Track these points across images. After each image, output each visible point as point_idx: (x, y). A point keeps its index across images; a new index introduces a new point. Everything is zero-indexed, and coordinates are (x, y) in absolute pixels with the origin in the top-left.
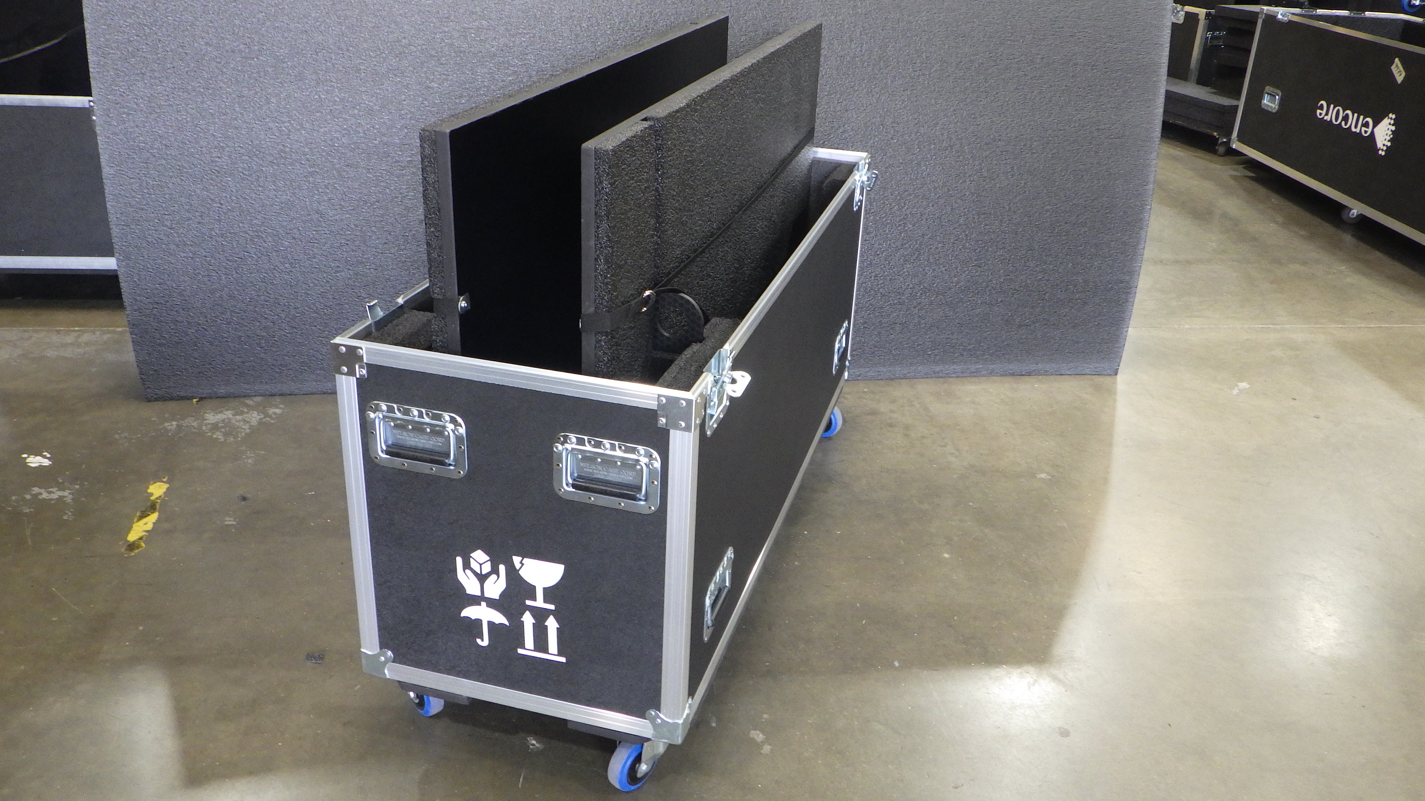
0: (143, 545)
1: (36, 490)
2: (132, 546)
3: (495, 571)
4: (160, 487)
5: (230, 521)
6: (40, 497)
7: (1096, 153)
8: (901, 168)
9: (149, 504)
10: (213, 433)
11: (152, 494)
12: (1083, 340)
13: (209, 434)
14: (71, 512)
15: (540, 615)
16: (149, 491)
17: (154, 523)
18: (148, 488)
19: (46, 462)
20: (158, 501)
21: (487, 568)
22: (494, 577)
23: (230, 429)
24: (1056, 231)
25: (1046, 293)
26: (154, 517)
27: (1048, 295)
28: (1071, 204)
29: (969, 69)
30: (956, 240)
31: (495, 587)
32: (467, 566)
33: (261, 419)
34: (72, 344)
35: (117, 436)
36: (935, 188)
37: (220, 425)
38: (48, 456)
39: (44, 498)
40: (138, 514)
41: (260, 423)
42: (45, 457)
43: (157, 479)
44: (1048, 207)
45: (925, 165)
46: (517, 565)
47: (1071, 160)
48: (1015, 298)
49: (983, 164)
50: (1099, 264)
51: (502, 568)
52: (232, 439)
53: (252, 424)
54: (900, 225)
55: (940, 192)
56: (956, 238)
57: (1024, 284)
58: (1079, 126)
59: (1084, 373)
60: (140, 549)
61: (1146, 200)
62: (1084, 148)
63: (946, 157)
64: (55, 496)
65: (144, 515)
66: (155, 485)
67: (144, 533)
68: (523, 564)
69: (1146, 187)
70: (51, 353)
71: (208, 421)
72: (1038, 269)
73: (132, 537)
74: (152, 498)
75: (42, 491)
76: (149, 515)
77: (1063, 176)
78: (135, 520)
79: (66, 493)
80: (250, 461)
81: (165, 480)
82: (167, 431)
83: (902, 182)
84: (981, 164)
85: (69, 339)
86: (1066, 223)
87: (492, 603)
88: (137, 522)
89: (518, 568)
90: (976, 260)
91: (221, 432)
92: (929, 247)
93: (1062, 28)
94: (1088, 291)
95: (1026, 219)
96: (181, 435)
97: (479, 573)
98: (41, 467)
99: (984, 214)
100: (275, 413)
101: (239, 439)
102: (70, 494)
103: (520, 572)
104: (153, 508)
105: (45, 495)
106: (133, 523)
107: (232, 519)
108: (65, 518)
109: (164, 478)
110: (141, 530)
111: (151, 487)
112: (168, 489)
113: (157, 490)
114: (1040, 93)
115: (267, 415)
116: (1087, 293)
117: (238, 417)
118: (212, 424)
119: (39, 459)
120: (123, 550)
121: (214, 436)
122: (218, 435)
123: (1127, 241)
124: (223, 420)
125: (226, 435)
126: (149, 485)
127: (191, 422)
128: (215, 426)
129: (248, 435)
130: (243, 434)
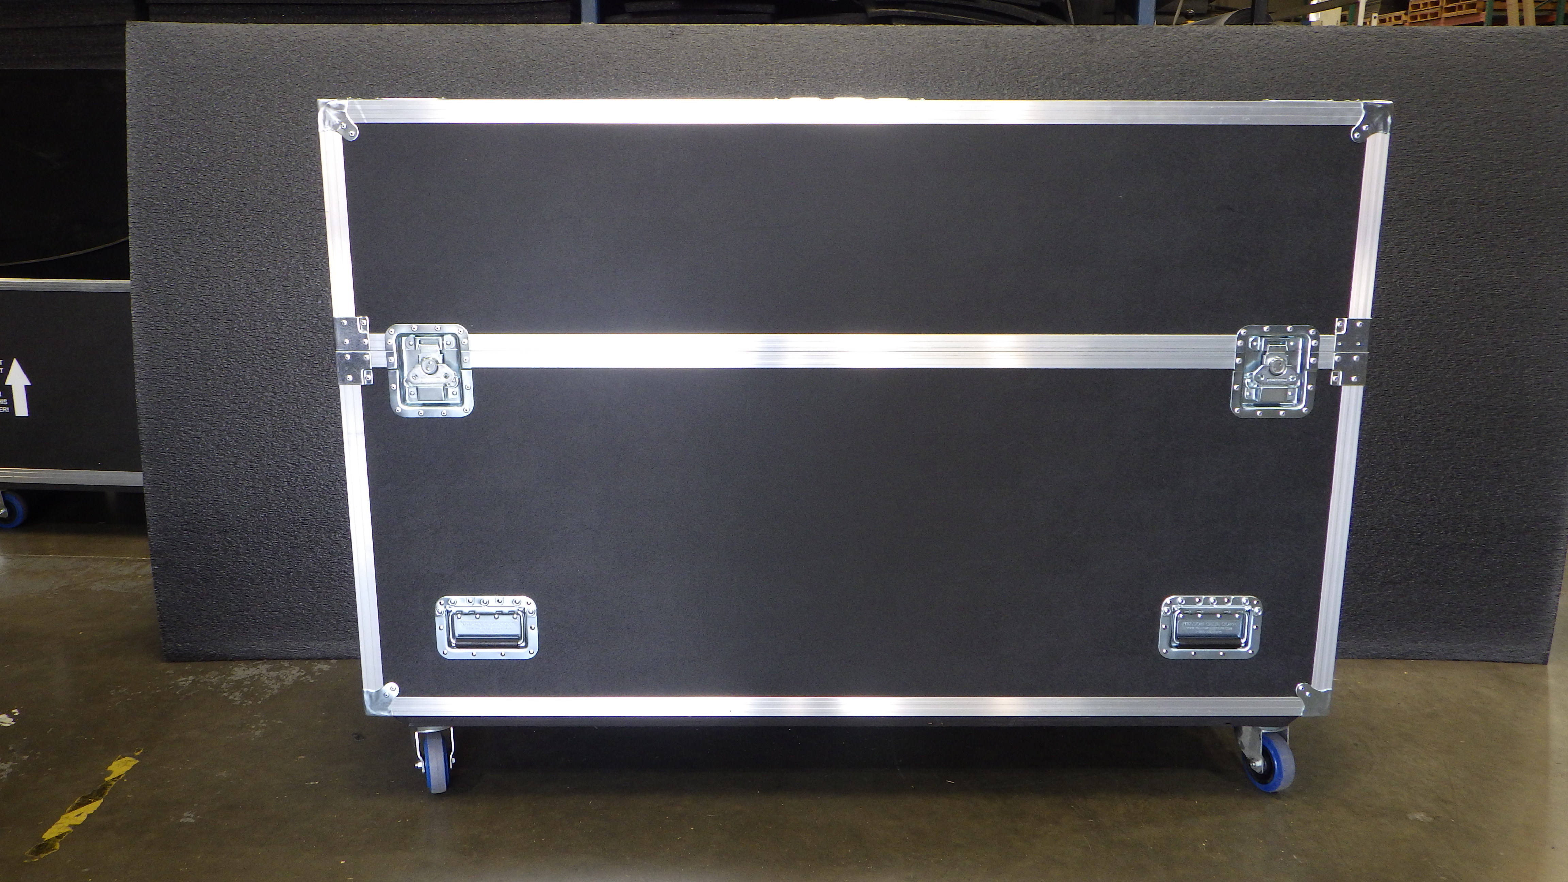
0: (57, 846)
2: (43, 848)
4: (125, 764)
5: (188, 818)
9: (99, 787)
10: (231, 693)
11: (110, 773)
12: (1487, 607)
13: (226, 694)
16: (110, 768)
17: (88, 815)
18: (111, 764)
19: (8, 723)
20: (113, 783)
23: (254, 689)
25: (1422, 534)
26: (93, 807)
27: (1425, 537)
28: (1454, 402)
33: (299, 677)
34: (127, 576)
35: (113, 692)
37: (246, 683)
38: (16, 713)
40: (77, 800)
41: (297, 682)
42: (10, 715)
43: (128, 751)
44: (1418, 407)
48: (1374, 541)
52: (250, 702)
53: (285, 683)
57: (1386, 520)
58: (1461, 290)
59: (1493, 658)
60: (51, 852)
65: (83, 803)
66: (124, 759)
67: (70, 829)
70: (97, 586)
71: (233, 678)
73: (49, 835)
74: (107, 779)
76: (89, 803)
77: (1441, 361)
78: (69, 809)
80: (258, 733)
81: (137, 754)
82: (175, 687)
85: (127, 571)
88: (69, 812)
91: (242, 691)
93: (1430, 151)
94: (1491, 533)
96: (191, 694)
100: (320, 670)
101: (260, 702)
102: (11, 766)
104: (99, 793)
106: (65, 812)
107: (193, 815)
109: (138, 750)
110: (67, 825)
111: (115, 763)
112: (134, 767)
113: (120, 767)
114: (1399, 244)
115: (310, 672)
116: (1488, 535)
117: (273, 674)
118: (237, 681)
120: (27, 852)
121: (231, 697)
122: (237, 697)
123: (1548, 458)
124: (252, 677)
125: (246, 696)
126: (114, 760)
127: (213, 676)
128: (238, 685)
129: (273, 697)
130: (267, 696)
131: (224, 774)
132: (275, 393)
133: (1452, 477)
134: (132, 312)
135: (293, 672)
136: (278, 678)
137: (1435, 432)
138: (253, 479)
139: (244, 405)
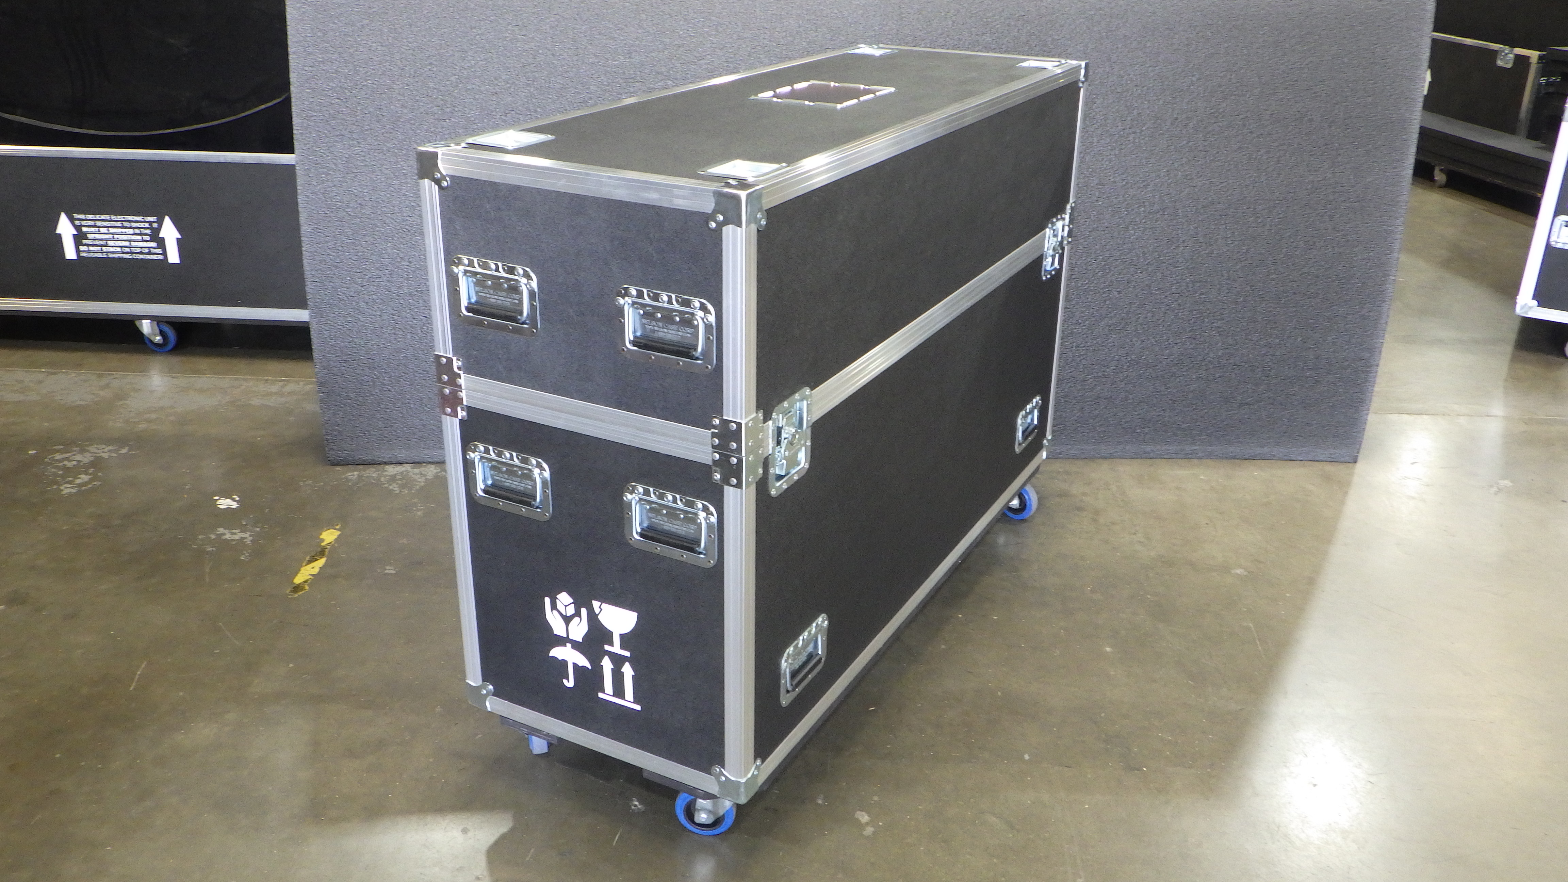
0: (307, 587)
1: (221, 530)
2: (297, 588)
3: (578, 614)
4: (332, 534)
5: (390, 570)
6: (224, 537)
7: (1331, 217)
8: (1106, 232)
9: (319, 549)
10: (390, 485)
11: (323, 540)
12: (1316, 422)
13: (386, 485)
14: (248, 553)
15: (618, 661)
16: (321, 537)
17: (320, 568)
18: (321, 534)
19: (234, 505)
20: (329, 547)
21: (571, 610)
22: (577, 619)
23: (406, 482)
24: (1282, 302)
25: (1271, 369)
26: (322, 562)
27: (1273, 371)
28: (1300, 272)
29: (1186, 125)
30: (1168, 310)
31: (579, 630)
32: (554, 607)
33: (438, 474)
34: (276, 393)
35: (301, 484)
36: (1144, 254)
37: (397, 479)
38: (237, 499)
39: (226, 539)
40: (308, 558)
42: (234, 500)
43: (330, 525)
44: (1274, 276)
45: (1134, 229)
46: (597, 611)
47: (1302, 225)
48: (1235, 374)
49: (1199, 229)
50: (1333, 339)
51: (584, 611)
52: (407, 491)
53: (428, 477)
54: (1104, 293)
55: (1149, 258)
56: (1167, 308)
57: (1246, 358)
58: (1312, 188)
59: (1317, 459)
60: (303, 592)
61: (1390, 270)
62: (1318, 212)
63: (1157, 221)
64: (236, 537)
65: (313, 560)
66: (329, 531)
67: (310, 577)
68: (601, 609)
69: (1389, 256)
70: (255, 401)
71: (387, 476)
72: (1262, 343)
73: (298, 580)
74: (323, 544)
75: (226, 531)
76: (317, 560)
78: (304, 564)
79: (247, 535)
80: (419, 513)
81: (337, 527)
82: (348, 480)
83: (1107, 247)
84: (1197, 228)
86: (1295, 293)
87: (576, 645)
88: (306, 565)
89: (597, 613)
90: (1190, 331)
91: (397, 484)
92: (1137, 317)
94: (1321, 368)
95: (1248, 288)
96: (360, 485)
97: (565, 614)
98: (229, 510)
99: (1200, 282)
101: (413, 492)
102: (250, 536)
103: (599, 617)
104: (322, 553)
105: (228, 536)
106: (302, 566)
107: (393, 568)
108: (242, 558)
109: (337, 525)
110: (307, 574)
111: (324, 533)
112: (339, 536)
113: (329, 536)
116: (1319, 370)
118: (391, 476)
119: (229, 501)
120: (288, 592)
121: (391, 488)
122: (395, 487)
123: (1367, 314)
124: (402, 473)
125: (402, 486)
126: (323, 531)
127: (371, 473)
128: (393, 478)
129: (422, 488)
130: (418, 487)
131: (405, 541)
132: (410, 262)
133: (1295, 328)
134: (299, 200)
135: (431, 469)
136: (421, 473)
137: (1285, 295)
138: (394, 328)
139: (387, 271)
